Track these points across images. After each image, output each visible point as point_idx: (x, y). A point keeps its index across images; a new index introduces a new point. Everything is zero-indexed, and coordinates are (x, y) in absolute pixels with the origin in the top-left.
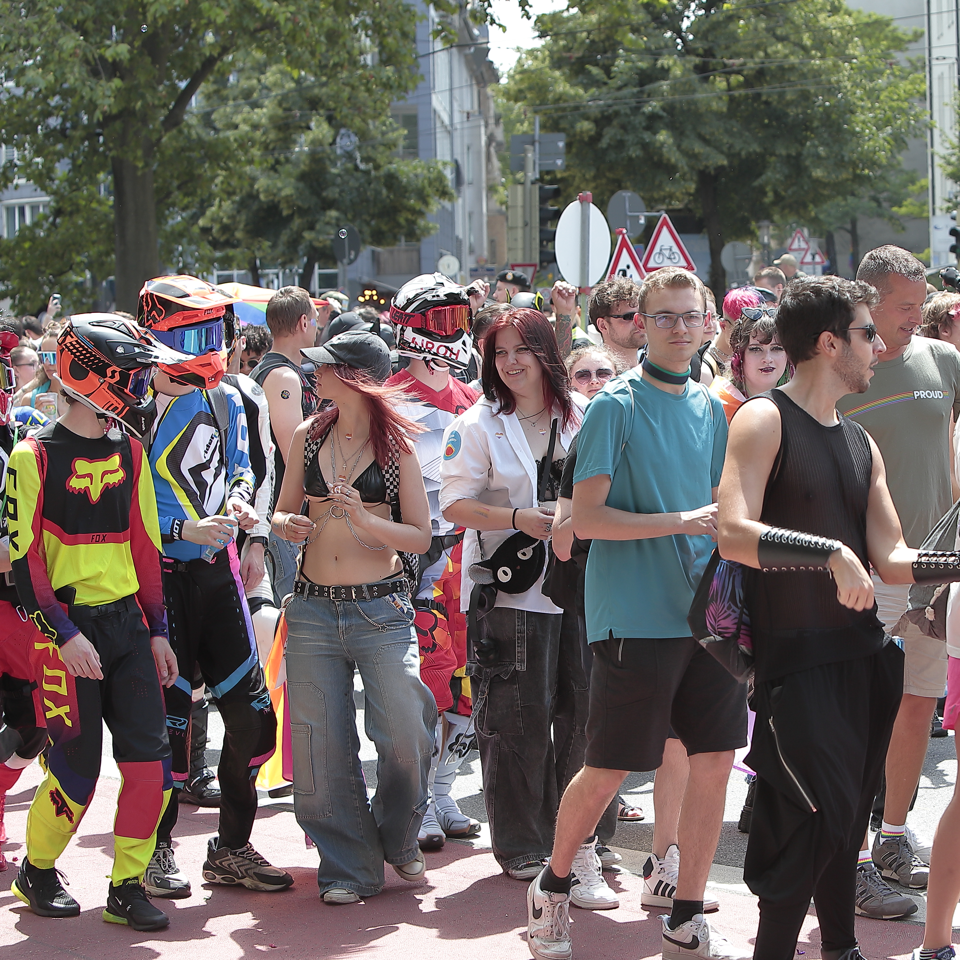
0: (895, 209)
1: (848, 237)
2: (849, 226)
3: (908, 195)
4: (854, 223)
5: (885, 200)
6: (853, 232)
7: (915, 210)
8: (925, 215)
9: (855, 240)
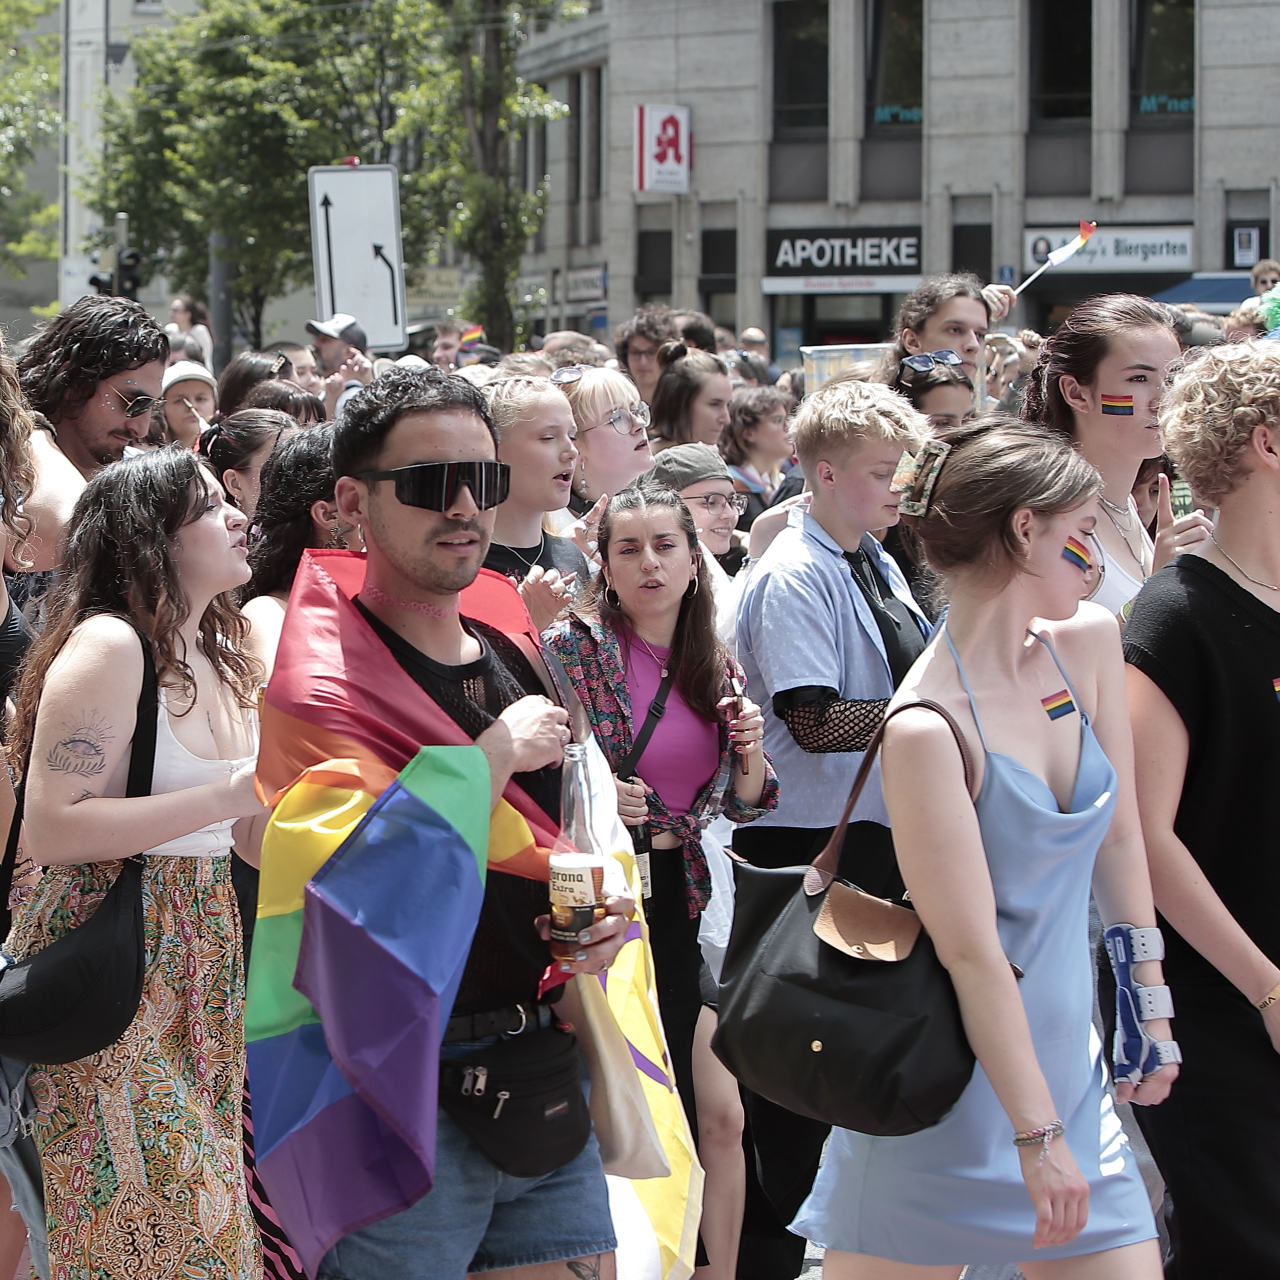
0: (12, 246)
3: (31, 227)
7: (41, 248)
8: (53, 254)
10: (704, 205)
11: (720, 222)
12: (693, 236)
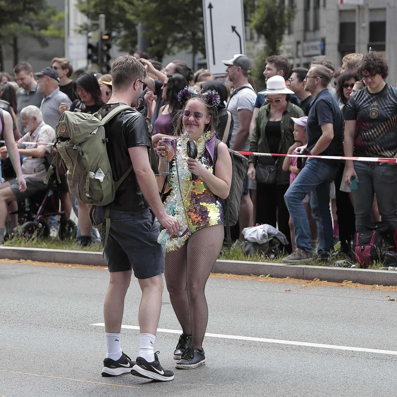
0: (43, 32)
1: (11, 49)
2: (12, 42)
3: (52, 22)
4: (15, 39)
5: (37, 25)
6: (15, 45)
7: (56, 33)
8: (62, 36)
9: (16, 51)
10: (371, 10)
11: (378, 18)
12: (366, 25)
